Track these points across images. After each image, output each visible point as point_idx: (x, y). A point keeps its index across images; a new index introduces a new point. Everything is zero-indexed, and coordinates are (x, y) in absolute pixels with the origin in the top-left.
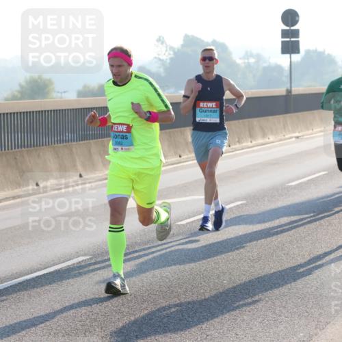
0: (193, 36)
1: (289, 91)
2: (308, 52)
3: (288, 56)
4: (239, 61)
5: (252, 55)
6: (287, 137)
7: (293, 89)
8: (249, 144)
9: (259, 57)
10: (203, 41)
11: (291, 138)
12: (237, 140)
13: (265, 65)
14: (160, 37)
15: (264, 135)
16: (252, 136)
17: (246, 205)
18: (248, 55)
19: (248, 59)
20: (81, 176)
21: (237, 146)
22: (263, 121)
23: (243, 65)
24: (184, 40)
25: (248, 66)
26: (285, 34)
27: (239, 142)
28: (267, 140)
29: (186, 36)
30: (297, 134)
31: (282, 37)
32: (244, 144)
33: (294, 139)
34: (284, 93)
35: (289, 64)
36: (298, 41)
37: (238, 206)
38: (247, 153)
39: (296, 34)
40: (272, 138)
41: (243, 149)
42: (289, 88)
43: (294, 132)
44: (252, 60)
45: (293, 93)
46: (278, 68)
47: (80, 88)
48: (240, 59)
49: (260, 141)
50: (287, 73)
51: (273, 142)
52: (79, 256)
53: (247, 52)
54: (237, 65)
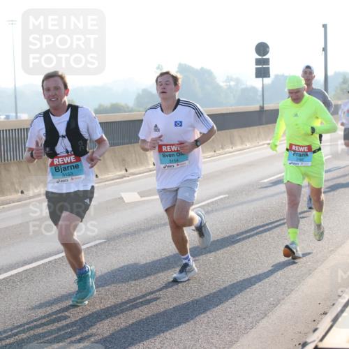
0: (186, 65)
1: (262, 108)
2: (277, 76)
3: (261, 79)
4: (222, 84)
5: (232, 79)
6: (261, 143)
7: (265, 105)
8: (231, 150)
9: (238, 81)
10: (193, 69)
11: (264, 144)
12: (220, 146)
13: (243, 87)
14: (159, 65)
15: (242, 143)
16: (233, 143)
17: (228, 198)
18: (229, 79)
19: (229, 82)
20: (97, 176)
21: (221, 151)
22: (241, 131)
23: (225, 87)
24: (178, 68)
25: (230, 87)
26: (258, 62)
27: (222, 148)
28: (244, 147)
29: (180, 65)
30: (268, 142)
31: (257, 64)
32: (227, 150)
33: (266, 146)
34: (258, 109)
35: (261, 86)
36: (268, 68)
37: (222, 199)
38: (229, 157)
39: (267, 62)
40: (248, 145)
41: (226, 153)
42: (262, 105)
43: (266, 140)
44: (232, 83)
45: (265, 109)
46: (254, 89)
47: (96, 106)
48: (223, 82)
49: (239, 147)
50: (260, 93)
51: (248, 148)
52: (95, 240)
53: (228, 77)
54: (220, 87)
